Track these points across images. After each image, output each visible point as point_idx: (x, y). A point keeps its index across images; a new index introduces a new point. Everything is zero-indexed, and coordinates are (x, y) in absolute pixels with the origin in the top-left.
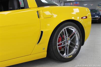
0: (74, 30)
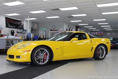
0: (103, 48)
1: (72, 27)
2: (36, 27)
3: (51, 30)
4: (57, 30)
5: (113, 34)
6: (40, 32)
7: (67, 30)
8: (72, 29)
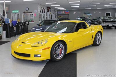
1: (44, 9)
2: (8, 10)
3: (24, 13)
4: (31, 13)
5: (78, 13)
6: (11, 14)
7: (41, 12)
8: (45, 10)
